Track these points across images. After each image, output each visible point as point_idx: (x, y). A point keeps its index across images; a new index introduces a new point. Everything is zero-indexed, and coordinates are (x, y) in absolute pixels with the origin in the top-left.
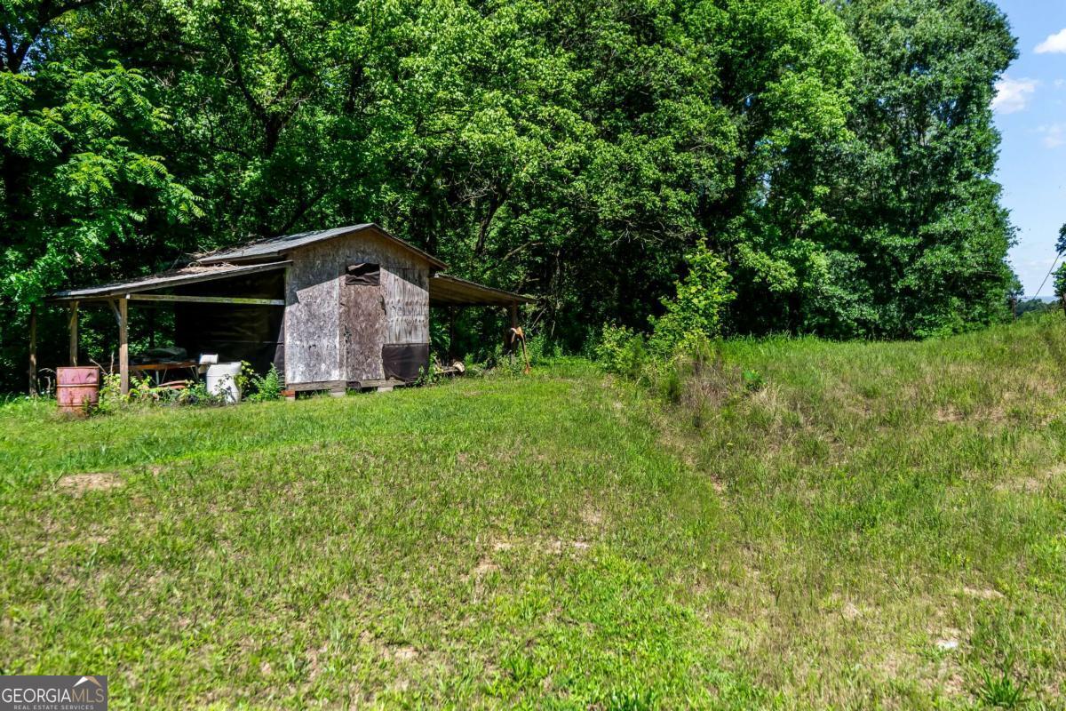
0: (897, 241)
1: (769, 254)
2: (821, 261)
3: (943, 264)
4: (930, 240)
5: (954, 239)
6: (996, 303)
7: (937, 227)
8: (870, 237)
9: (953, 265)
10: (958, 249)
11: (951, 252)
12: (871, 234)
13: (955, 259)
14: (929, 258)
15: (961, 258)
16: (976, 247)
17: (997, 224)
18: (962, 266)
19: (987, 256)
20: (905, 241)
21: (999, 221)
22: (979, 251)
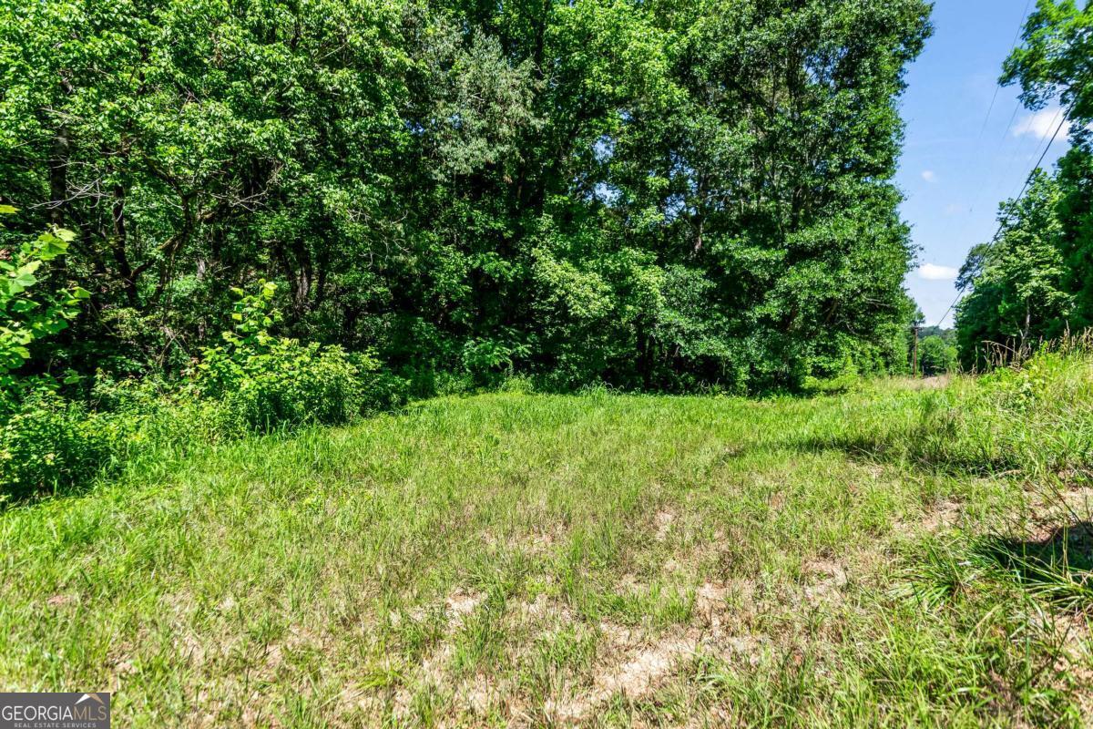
0: (756, 253)
1: (576, 264)
2: (653, 278)
3: (812, 288)
4: (799, 255)
5: (829, 253)
6: (888, 341)
7: (807, 236)
8: (721, 248)
9: (826, 287)
10: (836, 265)
11: (825, 271)
12: (723, 243)
13: (829, 280)
14: (794, 278)
15: (838, 280)
16: (861, 265)
17: (895, 239)
18: (838, 290)
19: (876, 280)
20: (765, 254)
21: (897, 237)
22: (864, 270)
